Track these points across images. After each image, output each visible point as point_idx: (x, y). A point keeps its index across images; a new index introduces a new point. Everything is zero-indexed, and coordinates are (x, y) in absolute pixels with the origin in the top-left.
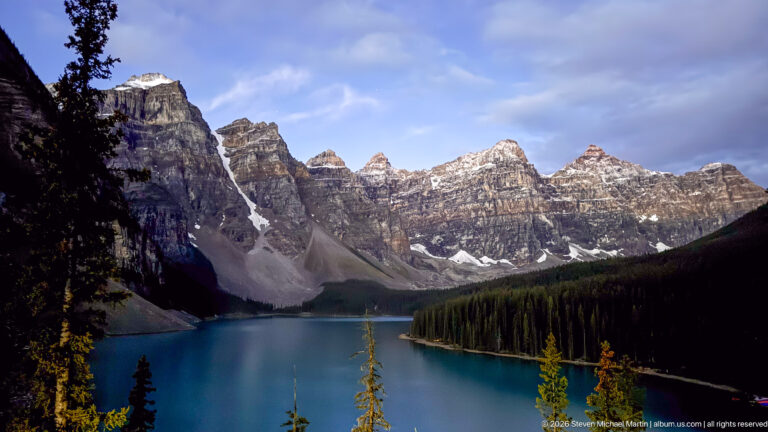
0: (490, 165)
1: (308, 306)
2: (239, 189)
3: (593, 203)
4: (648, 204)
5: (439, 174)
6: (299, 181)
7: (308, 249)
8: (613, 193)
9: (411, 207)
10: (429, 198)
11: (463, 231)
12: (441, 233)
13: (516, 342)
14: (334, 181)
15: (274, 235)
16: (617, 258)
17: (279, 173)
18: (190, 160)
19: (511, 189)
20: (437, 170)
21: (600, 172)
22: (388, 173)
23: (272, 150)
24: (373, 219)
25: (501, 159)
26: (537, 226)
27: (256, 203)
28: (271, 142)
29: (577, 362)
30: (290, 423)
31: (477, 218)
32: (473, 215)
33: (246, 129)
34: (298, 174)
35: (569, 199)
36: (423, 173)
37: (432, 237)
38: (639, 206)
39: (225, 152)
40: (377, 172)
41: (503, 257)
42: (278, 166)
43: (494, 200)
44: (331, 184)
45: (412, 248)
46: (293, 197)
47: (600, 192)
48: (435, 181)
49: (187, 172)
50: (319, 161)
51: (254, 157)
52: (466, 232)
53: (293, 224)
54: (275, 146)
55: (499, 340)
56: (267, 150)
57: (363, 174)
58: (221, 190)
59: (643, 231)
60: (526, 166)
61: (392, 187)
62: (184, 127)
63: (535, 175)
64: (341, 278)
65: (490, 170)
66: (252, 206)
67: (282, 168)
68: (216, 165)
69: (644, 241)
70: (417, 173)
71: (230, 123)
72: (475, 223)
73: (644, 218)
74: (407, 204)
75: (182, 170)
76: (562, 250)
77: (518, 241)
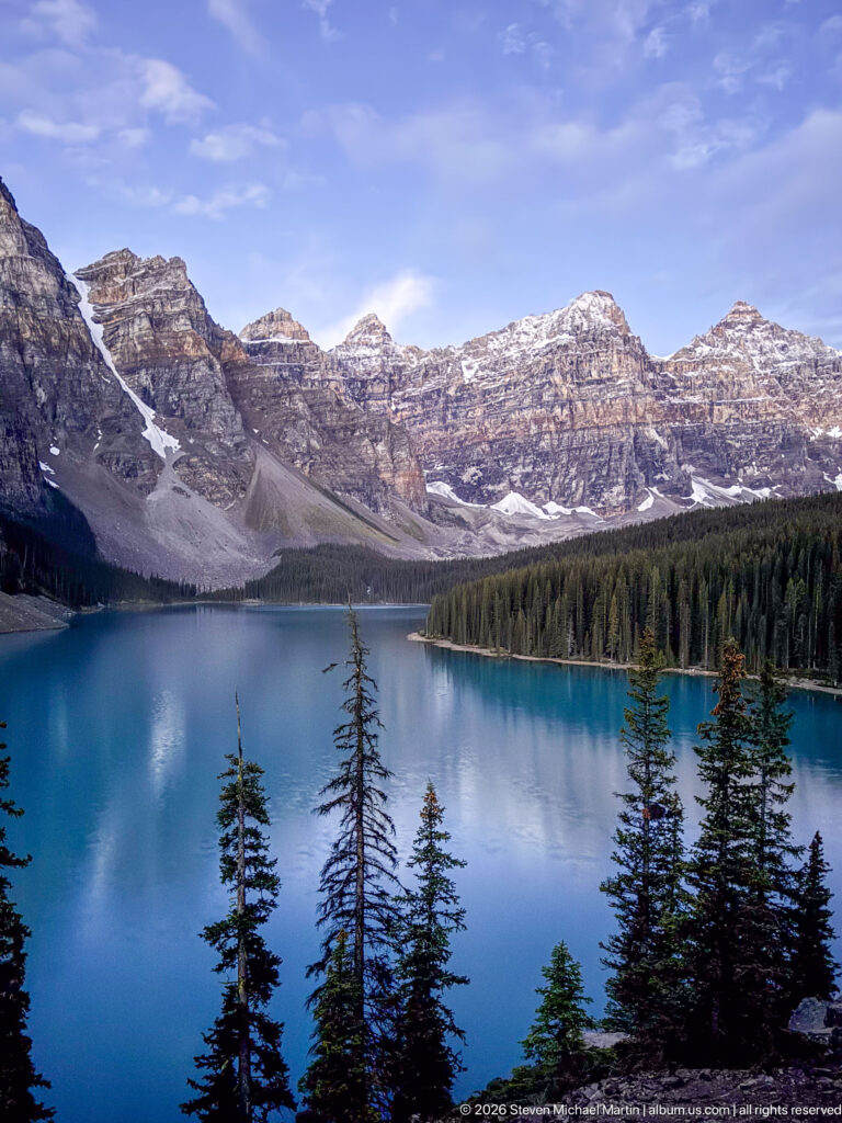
0: (565, 338)
1: (255, 589)
2: (122, 382)
3: (737, 407)
4: (828, 408)
5: (476, 355)
6: (229, 368)
7: (251, 491)
8: (771, 390)
9: (427, 416)
10: (458, 400)
11: (516, 458)
12: (479, 463)
13: (597, 640)
14: (291, 369)
15: (189, 465)
16: (771, 502)
17: (192, 353)
18: (33, 329)
19: (600, 382)
20: (473, 348)
21: (751, 351)
22: (385, 352)
23: (176, 309)
24: (360, 438)
25: (585, 328)
26: (640, 448)
27: (154, 407)
28: (176, 294)
29: (692, 671)
30: (232, 773)
31: (540, 435)
32: (534, 429)
33: (128, 270)
34: (226, 355)
35: (696, 400)
36: (447, 353)
37: (463, 470)
38: (813, 411)
39: (92, 313)
40: (368, 352)
41: (581, 503)
42: (189, 339)
43: (571, 402)
44: (286, 374)
45: (429, 489)
46: (219, 397)
47: (749, 387)
48: (469, 367)
49: (28, 352)
50: (262, 329)
51: (145, 323)
52: (521, 460)
53: (221, 445)
54: (183, 301)
55: (570, 640)
56: (168, 309)
57: (341, 354)
58: (91, 385)
59: (815, 454)
60: (626, 340)
61: (394, 379)
62: (17, 266)
63: (642, 357)
64: (310, 543)
65: (566, 347)
66: (148, 413)
67: (196, 344)
68: (79, 339)
69: (817, 471)
70: (437, 353)
71: (100, 258)
72: (537, 443)
73: (819, 432)
74: (419, 410)
75: (19, 347)
76: (680, 490)
77: (608, 475)
